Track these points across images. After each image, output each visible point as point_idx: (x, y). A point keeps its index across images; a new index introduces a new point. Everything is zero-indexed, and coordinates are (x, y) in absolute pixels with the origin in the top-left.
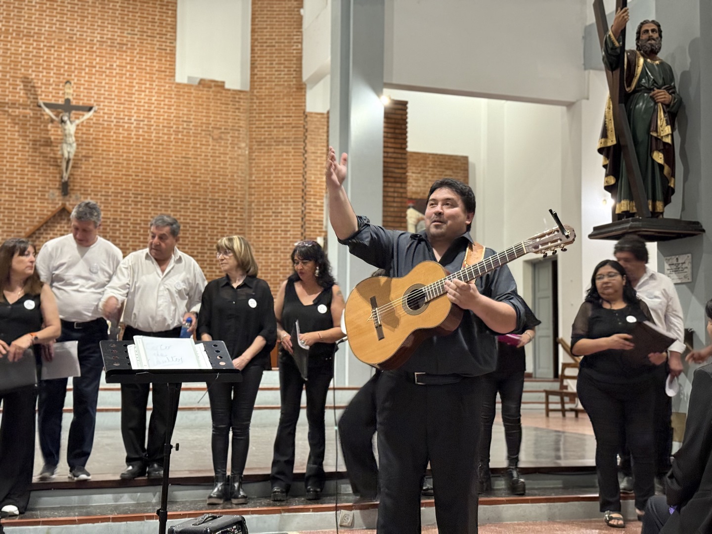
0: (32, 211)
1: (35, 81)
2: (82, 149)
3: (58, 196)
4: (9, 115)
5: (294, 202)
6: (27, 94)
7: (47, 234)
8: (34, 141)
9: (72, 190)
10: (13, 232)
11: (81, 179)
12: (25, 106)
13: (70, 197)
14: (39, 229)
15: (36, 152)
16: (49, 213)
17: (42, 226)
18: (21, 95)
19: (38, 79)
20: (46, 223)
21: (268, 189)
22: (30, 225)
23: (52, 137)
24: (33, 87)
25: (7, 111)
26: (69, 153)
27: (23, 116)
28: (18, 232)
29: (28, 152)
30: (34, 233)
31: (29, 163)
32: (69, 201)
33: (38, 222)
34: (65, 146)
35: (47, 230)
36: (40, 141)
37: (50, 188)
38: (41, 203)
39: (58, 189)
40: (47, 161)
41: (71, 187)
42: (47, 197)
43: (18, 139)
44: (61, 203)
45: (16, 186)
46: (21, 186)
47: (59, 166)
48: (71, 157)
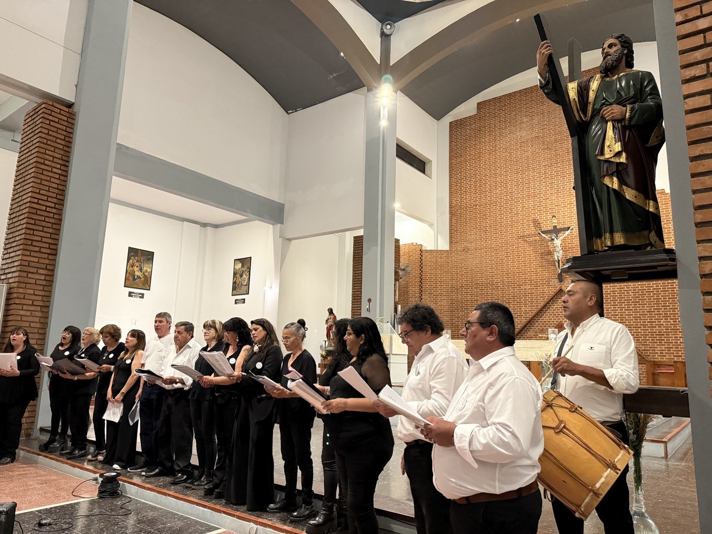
0: (543, 293)
1: (539, 220)
3: (557, 283)
4: (527, 242)
6: (536, 228)
7: (553, 306)
8: (541, 253)
9: (566, 278)
10: (534, 306)
12: (534, 235)
13: (564, 282)
14: (548, 303)
15: (543, 259)
16: (553, 293)
17: (550, 301)
18: (532, 230)
19: (541, 219)
20: (552, 299)
22: (543, 301)
24: (539, 223)
25: (526, 240)
26: (558, 256)
27: (534, 241)
28: (536, 306)
29: (539, 260)
30: (545, 305)
31: (539, 266)
32: (564, 284)
33: (547, 299)
35: (553, 303)
36: (545, 253)
37: (552, 279)
38: (548, 288)
39: (557, 278)
40: (549, 264)
41: (565, 276)
42: (551, 284)
43: (533, 254)
44: (559, 286)
45: (534, 280)
46: (536, 280)
47: (555, 265)
48: (560, 259)
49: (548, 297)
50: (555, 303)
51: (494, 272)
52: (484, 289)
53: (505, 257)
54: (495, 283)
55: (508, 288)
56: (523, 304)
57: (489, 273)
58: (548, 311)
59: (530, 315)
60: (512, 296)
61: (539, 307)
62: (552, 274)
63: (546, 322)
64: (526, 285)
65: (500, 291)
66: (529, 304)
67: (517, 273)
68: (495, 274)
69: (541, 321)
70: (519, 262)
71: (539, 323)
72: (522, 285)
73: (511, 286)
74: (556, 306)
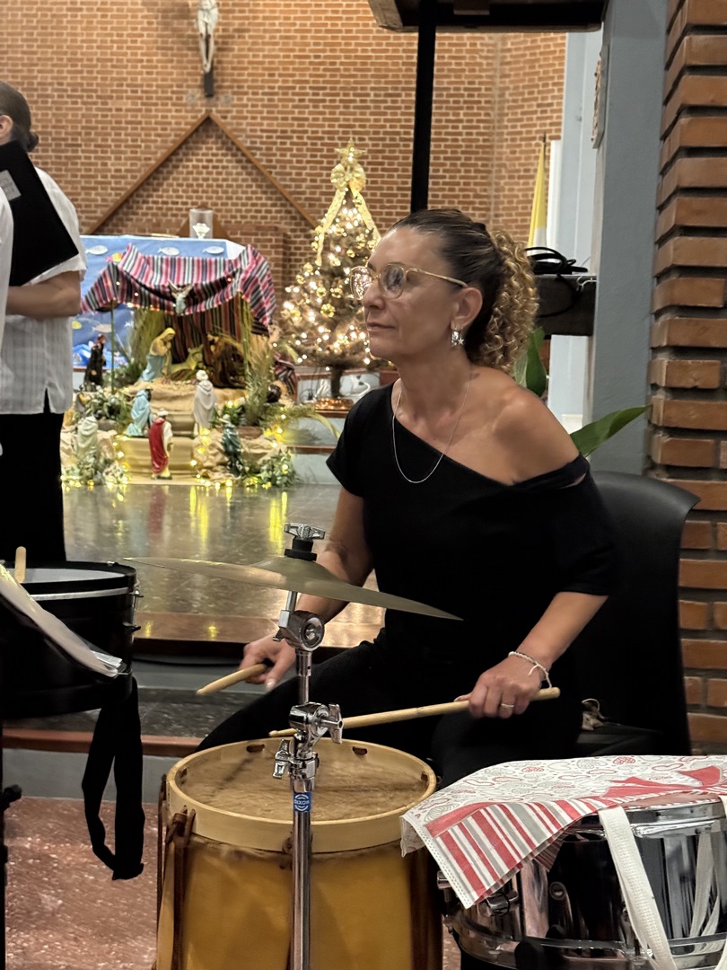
0: (164, 125)
2: (234, 18)
3: (200, 99)
7: (187, 160)
8: (164, 11)
9: (220, 87)
10: (139, 159)
11: (233, 69)
13: (218, 99)
14: (175, 153)
15: (167, 29)
16: (189, 127)
17: (179, 147)
20: (185, 142)
21: (532, 63)
22: (162, 148)
26: (206, 24)
28: (146, 159)
29: (157, 29)
30: (168, 160)
31: (158, 48)
32: (216, 106)
33: (173, 141)
34: (200, 14)
35: (188, 154)
36: (173, 10)
37: (188, 86)
38: (177, 111)
39: (200, 86)
40: (183, 43)
41: (219, 83)
42: (184, 101)
43: (141, 11)
44: (204, 109)
45: (141, 86)
46: (148, 86)
47: (198, 49)
48: (211, 32)
49: (176, 135)
50: (193, 154)
51: (36, 53)
55: (73, 103)
56: (112, 152)
57: (23, 53)
58: (175, 175)
59: (128, 184)
60: (83, 128)
61: (153, 162)
62: (189, 74)
63: (166, 203)
64: (122, 98)
66: (126, 152)
67: (98, 60)
68: (39, 59)
69: (155, 199)
70: (106, 29)
71: (151, 205)
72: (111, 97)
73: (81, 97)
74: (195, 163)
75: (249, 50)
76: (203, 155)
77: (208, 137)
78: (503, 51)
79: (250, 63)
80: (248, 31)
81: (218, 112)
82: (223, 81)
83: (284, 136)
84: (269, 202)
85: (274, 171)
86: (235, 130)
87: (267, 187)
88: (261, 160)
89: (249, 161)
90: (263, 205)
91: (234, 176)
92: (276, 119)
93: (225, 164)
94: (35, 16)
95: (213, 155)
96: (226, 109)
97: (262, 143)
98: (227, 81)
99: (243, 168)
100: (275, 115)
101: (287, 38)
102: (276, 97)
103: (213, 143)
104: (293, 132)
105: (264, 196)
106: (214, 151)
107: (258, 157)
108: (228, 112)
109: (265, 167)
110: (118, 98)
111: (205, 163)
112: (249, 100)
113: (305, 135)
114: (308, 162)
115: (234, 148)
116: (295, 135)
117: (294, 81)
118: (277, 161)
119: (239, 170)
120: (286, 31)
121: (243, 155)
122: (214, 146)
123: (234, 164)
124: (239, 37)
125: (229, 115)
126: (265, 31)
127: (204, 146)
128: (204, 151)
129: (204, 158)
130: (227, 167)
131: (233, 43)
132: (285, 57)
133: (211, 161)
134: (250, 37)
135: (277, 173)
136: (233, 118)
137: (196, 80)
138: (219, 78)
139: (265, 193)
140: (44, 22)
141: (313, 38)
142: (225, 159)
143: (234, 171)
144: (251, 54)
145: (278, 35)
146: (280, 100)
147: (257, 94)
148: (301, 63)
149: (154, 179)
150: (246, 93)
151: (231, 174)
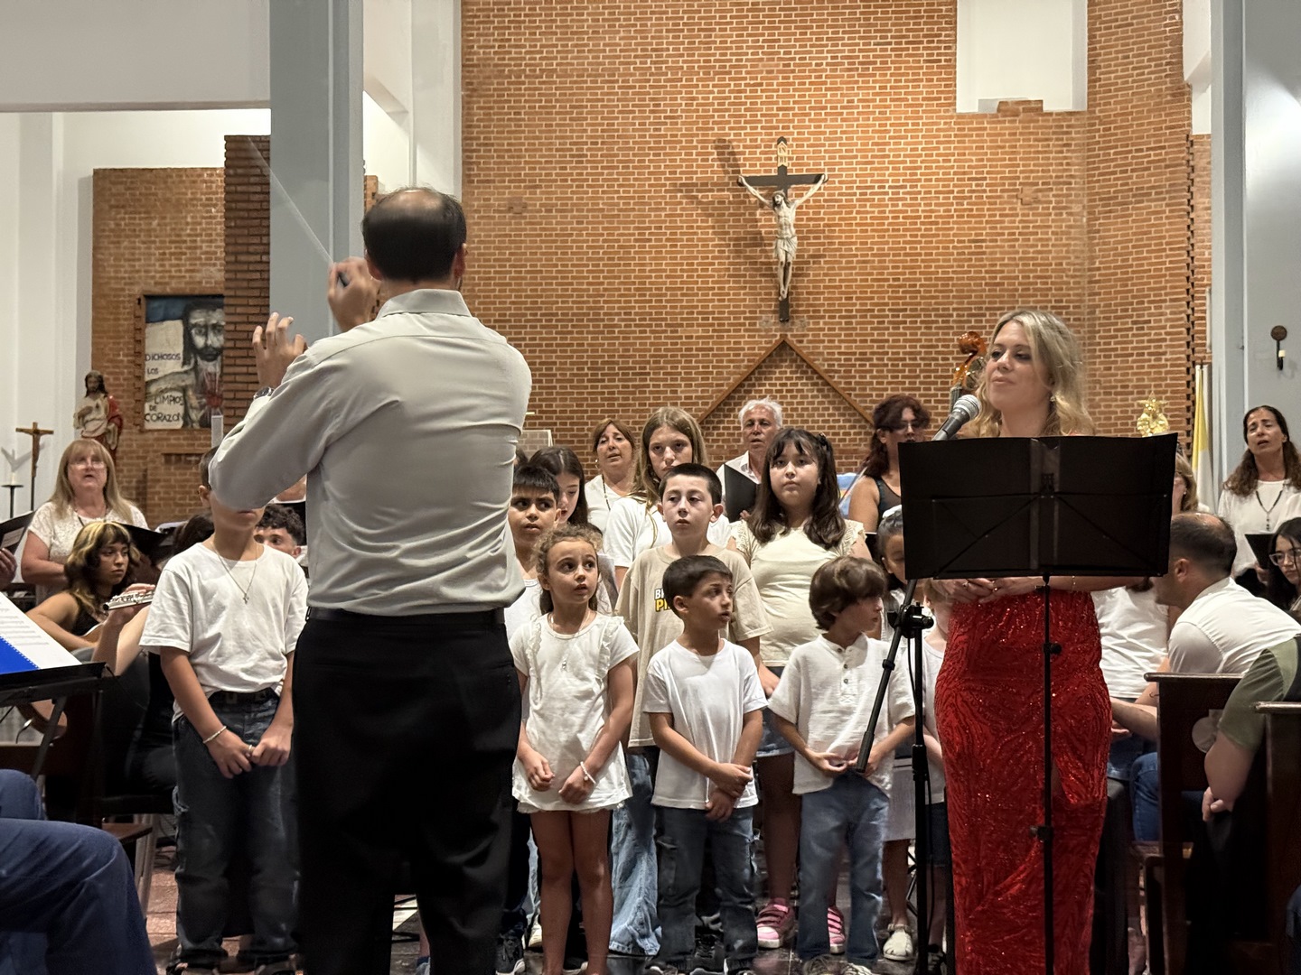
0: (737, 350)
1: (735, 144)
2: (809, 244)
3: (775, 324)
4: (700, 203)
5: (1172, 300)
6: (723, 166)
7: (760, 385)
8: (736, 239)
9: (797, 312)
10: (711, 385)
11: (809, 293)
12: (721, 186)
13: (793, 323)
14: (748, 379)
15: (739, 257)
16: (763, 352)
17: (753, 373)
18: (714, 171)
19: (739, 141)
20: (759, 367)
21: (1124, 282)
22: (735, 373)
23: (763, 230)
24: (733, 153)
25: (696, 197)
26: (787, 253)
27: (719, 203)
28: (717, 385)
29: (728, 258)
30: (741, 385)
31: (729, 276)
32: (791, 330)
33: (747, 367)
34: (780, 242)
35: (760, 379)
36: (745, 239)
37: (761, 312)
38: (749, 336)
39: (774, 312)
40: (756, 270)
41: (795, 308)
42: (758, 326)
43: (713, 240)
44: (778, 334)
45: (713, 313)
46: (719, 313)
49: (749, 361)
50: (766, 379)
51: (602, 283)
52: (571, 332)
53: (636, 240)
54: (605, 314)
55: (641, 332)
56: (682, 379)
57: (589, 284)
59: (699, 411)
60: (652, 356)
61: (725, 388)
62: (762, 300)
64: (692, 325)
65: (618, 338)
66: (697, 379)
67: (667, 289)
68: (605, 290)
69: (726, 425)
70: (676, 258)
71: (721, 431)
72: (681, 325)
73: (650, 326)
74: (768, 387)
75: (825, 275)
76: (777, 379)
77: (782, 361)
78: (1090, 270)
79: (825, 287)
80: (824, 256)
81: (793, 336)
82: (798, 305)
83: (863, 358)
84: (848, 425)
85: (853, 393)
86: (812, 354)
87: (845, 409)
88: (840, 383)
89: (828, 384)
90: (840, 427)
91: (810, 400)
92: (855, 341)
93: (799, 387)
94: (602, 247)
95: (787, 378)
96: (802, 334)
97: (840, 365)
98: (802, 305)
99: (818, 391)
100: (854, 338)
101: (864, 262)
102: (854, 320)
103: (786, 367)
104: (873, 353)
105: (842, 419)
106: (788, 375)
107: (836, 379)
108: (804, 336)
109: (844, 389)
110: (688, 325)
111: (779, 388)
112: (825, 323)
113: (886, 357)
114: (889, 383)
115: (810, 371)
116: (875, 357)
117: (872, 304)
118: (857, 383)
119: (815, 393)
120: (862, 255)
121: (820, 377)
122: (788, 370)
123: (810, 387)
124: (814, 263)
125: (805, 339)
126: (841, 256)
127: (777, 371)
128: (777, 375)
129: (778, 382)
130: (802, 390)
131: (808, 269)
132: (862, 280)
133: (785, 385)
134: (826, 262)
135: (856, 396)
136: (809, 342)
137: (770, 306)
138: (794, 303)
139: (844, 415)
140: (610, 253)
141: (890, 261)
142: (799, 382)
143: (810, 394)
144: (827, 278)
145: (855, 259)
146: (858, 323)
147: (834, 317)
148: (879, 286)
149: (725, 405)
150: (823, 317)
151: (807, 397)
